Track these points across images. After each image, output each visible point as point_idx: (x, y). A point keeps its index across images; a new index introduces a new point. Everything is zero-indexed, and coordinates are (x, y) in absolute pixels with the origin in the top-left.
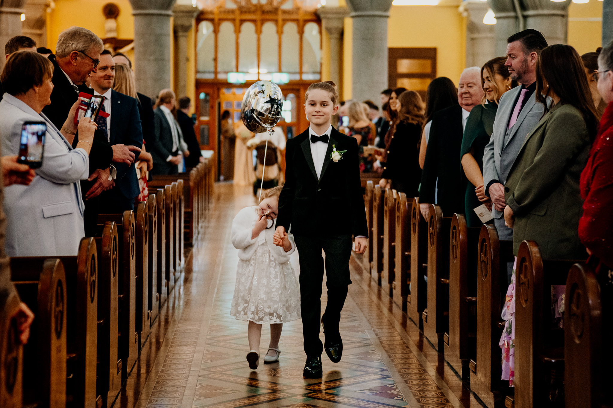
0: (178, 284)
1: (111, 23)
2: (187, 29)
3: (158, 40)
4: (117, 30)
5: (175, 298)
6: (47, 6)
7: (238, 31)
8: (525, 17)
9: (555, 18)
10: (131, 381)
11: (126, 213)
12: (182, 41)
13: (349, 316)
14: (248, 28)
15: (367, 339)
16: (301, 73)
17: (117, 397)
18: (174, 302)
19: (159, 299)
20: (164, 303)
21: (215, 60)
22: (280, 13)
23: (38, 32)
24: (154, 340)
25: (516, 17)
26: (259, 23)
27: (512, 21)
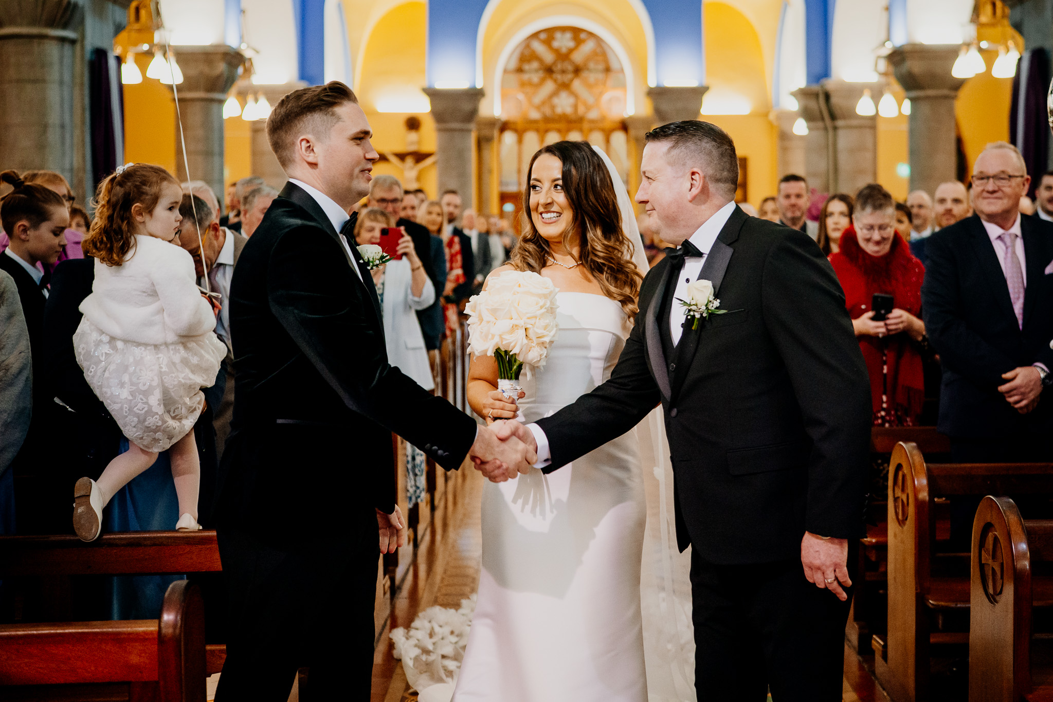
1: (413, 136)
2: (489, 140)
3: (461, 156)
4: (419, 142)
8: (834, 128)
10: (439, 514)
12: (486, 153)
17: (426, 529)
22: (585, 121)
25: (826, 128)
27: (821, 131)
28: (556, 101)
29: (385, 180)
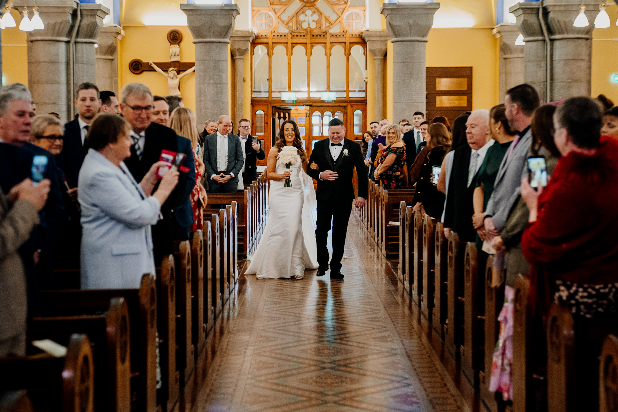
0: (232, 296)
2: (243, 52)
3: (217, 65)
5: (229, 309)
6: (118, 33)
7: (290, 54)
8: (552, 41)
9: (580, 41)
11: (183, 243)
12: (239, 63)
13: (380, 327)
14: (299, 50)
15: (395, 349)
16: (348, 91)
18: (229, 313)
19: (214, 312)
20: (219, 314)
21: (269, 80)
22: (328, 36)
23: (110, 57)
24: (209, 350)
25: (544, 41)
26: (309, 46)
27: (540, 44)
28: (302, 17)
29: (138, 89)
